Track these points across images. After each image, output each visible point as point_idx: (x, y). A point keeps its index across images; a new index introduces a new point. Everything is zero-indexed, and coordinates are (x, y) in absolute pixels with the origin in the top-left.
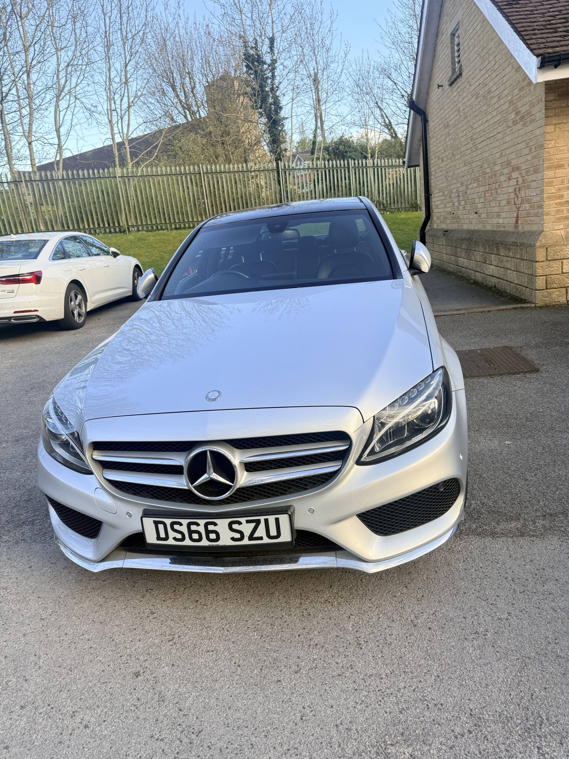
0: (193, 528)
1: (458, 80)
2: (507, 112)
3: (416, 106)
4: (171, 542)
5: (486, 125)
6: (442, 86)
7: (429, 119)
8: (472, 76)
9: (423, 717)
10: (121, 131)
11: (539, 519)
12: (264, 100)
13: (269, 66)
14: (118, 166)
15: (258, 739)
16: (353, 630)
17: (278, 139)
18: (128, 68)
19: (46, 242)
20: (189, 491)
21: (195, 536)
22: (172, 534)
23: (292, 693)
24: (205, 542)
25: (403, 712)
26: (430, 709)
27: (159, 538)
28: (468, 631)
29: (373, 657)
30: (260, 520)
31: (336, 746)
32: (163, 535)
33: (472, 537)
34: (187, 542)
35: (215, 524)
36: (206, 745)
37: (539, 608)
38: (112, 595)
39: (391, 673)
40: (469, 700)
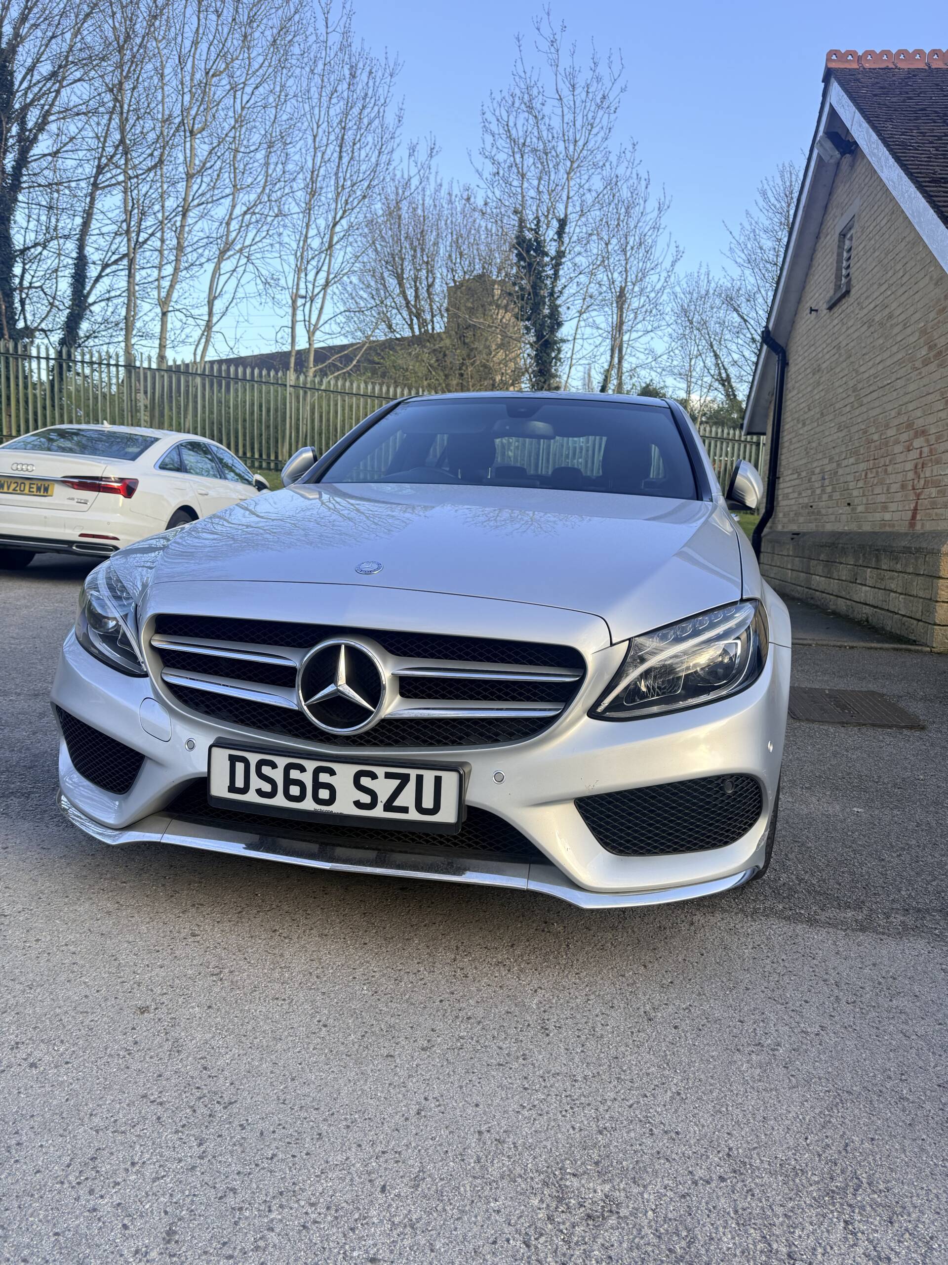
0: (294, 774)
1: (844, 301)
2: (914, 347)
3: (772, 339)
4: (251, 797)
5: (880, 367)
6: (816, 311)
7: (791, 362)
8: (865, 295)
9: (640, 1145)
10: (307, 318)
11: (897, 913)
12: (536, 308)
13: (552, 259)
14: (292, 370)
15: (332, 1128)
16: (539, 1008)
17: (549, 371)
18: (338, 228)
19: (157, 440)
20: (300, 714)
21: (295, 790)
22: (256, 782)
23: (410, 1076)
24: (308, 804)
25: (605, 1132)
26: (654, 1137)
27: (232, 788)
28: (744, 1041)
29: (567, 1049)
30: (408, 775)
31: (472, 1161)
32: (240, 783)
33: (772, 920)
34: (280, 801)
35: (332, 772)
36: (237, 1123)
37: (877, 1028)
38: (133, 901)
39: (594, 1077)
40: (728, 1134)
